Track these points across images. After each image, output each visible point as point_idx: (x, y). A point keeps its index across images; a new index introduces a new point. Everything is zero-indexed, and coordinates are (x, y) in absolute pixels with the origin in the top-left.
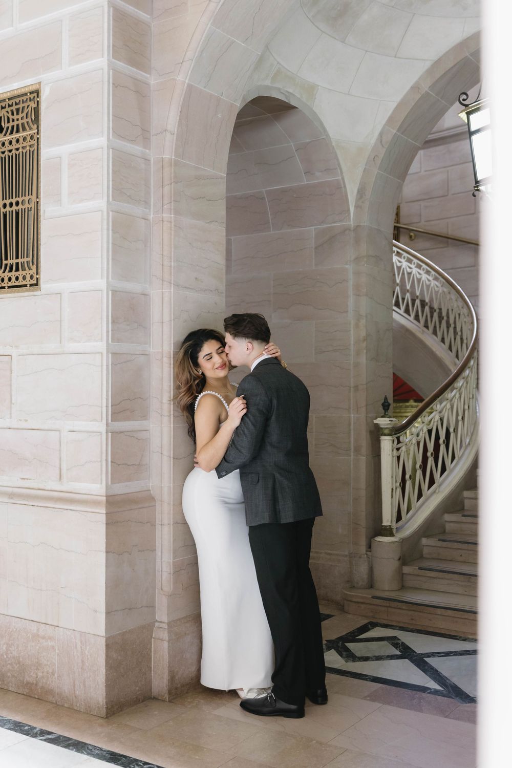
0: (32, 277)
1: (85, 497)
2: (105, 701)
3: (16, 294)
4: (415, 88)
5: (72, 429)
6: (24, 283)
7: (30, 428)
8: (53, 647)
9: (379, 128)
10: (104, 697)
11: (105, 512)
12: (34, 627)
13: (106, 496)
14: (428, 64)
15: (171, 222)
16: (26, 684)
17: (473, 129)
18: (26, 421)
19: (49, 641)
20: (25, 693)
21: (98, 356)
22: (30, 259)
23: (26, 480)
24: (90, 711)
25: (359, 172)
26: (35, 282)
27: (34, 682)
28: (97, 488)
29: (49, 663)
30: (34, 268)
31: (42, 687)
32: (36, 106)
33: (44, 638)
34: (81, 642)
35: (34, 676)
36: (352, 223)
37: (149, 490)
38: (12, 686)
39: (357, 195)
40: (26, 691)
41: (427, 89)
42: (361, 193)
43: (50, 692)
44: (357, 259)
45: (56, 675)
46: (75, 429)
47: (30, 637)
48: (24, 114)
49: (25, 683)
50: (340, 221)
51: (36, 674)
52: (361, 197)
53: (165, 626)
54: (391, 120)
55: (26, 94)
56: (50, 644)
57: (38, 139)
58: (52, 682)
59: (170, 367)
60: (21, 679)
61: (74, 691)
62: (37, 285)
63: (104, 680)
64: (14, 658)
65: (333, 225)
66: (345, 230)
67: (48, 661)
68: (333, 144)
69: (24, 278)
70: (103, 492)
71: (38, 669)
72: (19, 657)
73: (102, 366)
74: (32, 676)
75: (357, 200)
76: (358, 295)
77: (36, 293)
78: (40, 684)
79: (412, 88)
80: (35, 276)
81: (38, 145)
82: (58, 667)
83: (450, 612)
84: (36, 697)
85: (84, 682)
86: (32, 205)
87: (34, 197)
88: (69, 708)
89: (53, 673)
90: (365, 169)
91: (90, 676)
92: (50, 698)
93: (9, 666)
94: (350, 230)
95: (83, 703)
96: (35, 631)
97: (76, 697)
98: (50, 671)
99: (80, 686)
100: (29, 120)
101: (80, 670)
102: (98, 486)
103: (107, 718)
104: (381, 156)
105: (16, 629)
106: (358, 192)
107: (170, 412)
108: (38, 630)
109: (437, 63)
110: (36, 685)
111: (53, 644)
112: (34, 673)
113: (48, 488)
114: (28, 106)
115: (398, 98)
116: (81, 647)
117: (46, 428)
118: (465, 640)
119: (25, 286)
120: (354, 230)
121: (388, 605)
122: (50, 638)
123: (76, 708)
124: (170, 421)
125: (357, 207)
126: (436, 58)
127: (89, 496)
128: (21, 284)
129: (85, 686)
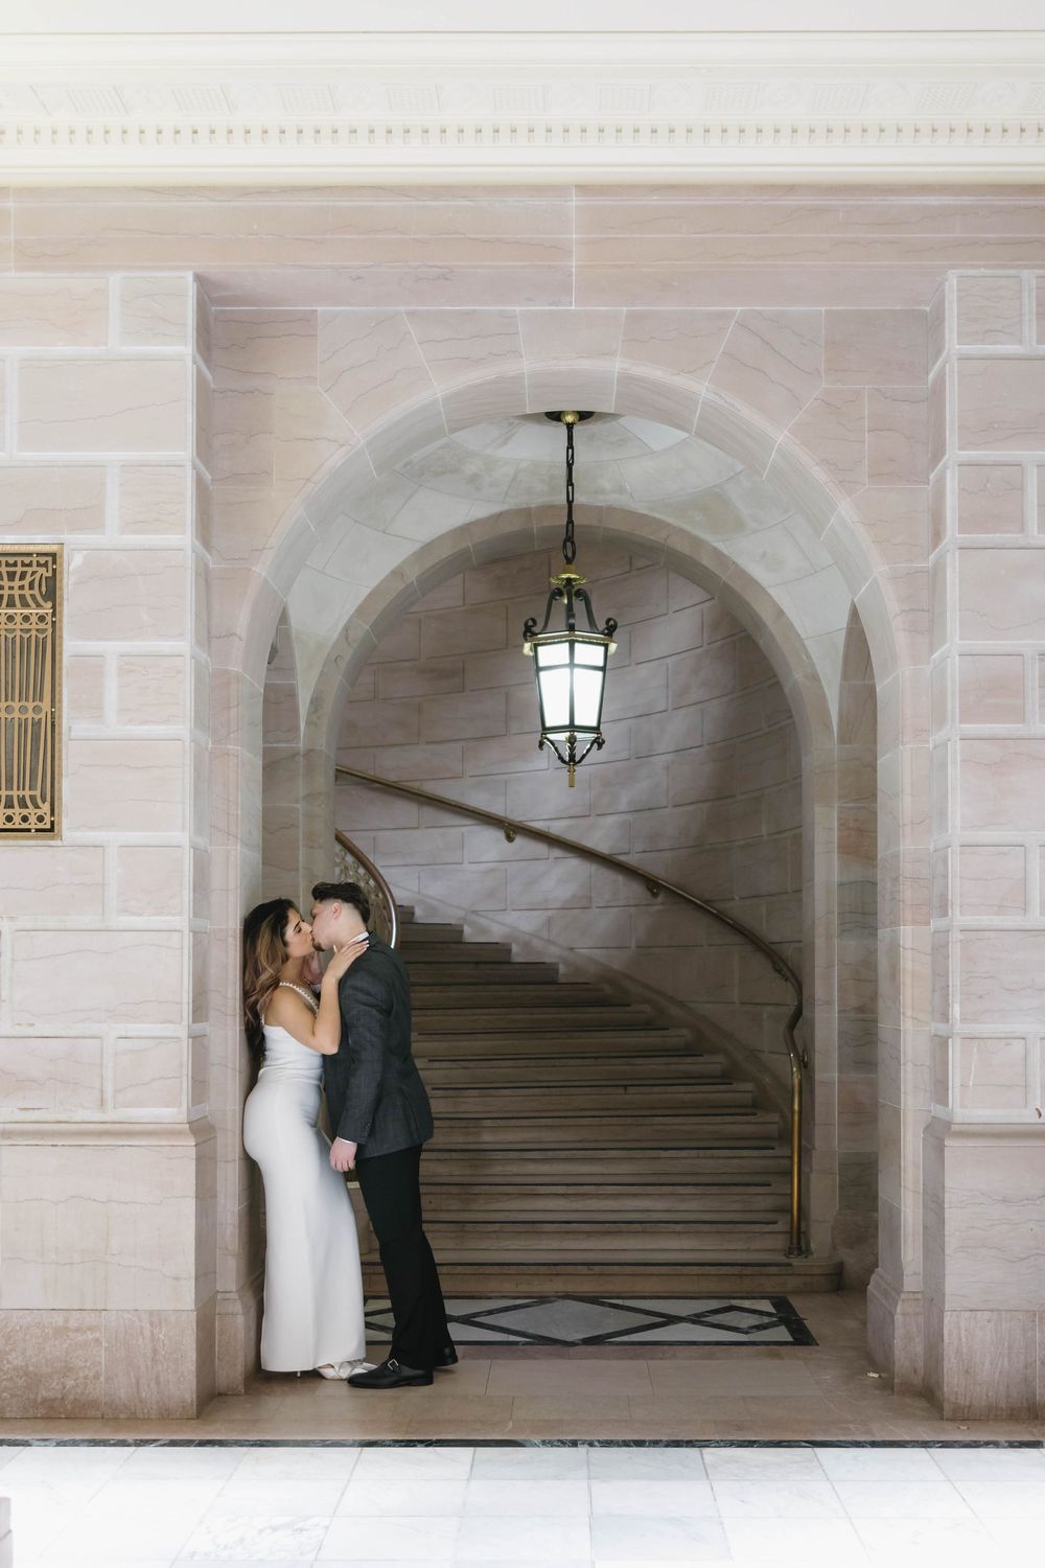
0: (41, 819)
1: (150, 1127)
2: (195, 1396)
3: (11, 842)
4: (397, 573)
5: (123, 1034)
6: (25, 826)
7: (39, 1035)
8: (97, 1341)
9: (346, 619)
10: (194, 1392)
11: (194, 1144)
12: (59, 1319)
13: (189, 1123)
14: (417, 546)
15: (237, 756)
16: (41, 1403)
17: (541, 664)
18: (32, 1025)
19: (89, 1333)
20: (39, 1415)
21: (176, 936)
22: (38, 793)
23: (31, 1111)
24: (169, 1415)
25: (314, 675)
26: (48, 826)
27: (59, 1396)
28: (175, 1113)
29: (88, 1364)
30: (46, 807)
31: (75, 1399)
32: (50, 574)
33: (77, 1330)
34: (151, 1324)
35: (60, 1386)
36: (301, 746)
37: (206, 1117)
38: (10, 1411)
39: (309, 708)
40: (42, 1412)
41: (413, 578)
42: (316, 703)
43: (94, 1404)
44: (310, 797)
45: (102, 1379)
46: (129, 1034)
47: (51, 1332)
48: (26, 583)
49: (39, 1399)
50: (288, 741)
51: (63, 1383)
52: (316, 711)
53: (235, 1296)
54: (360, 611)
55: (29, 554)
56: (91, 1337)
57: (54, 623)
58: (95, 1389)
59: (236, 950)
60: (31, 1396)
61: (138, 1393)
62: (52, 829)
63: (193, 1368)
64: (15, 1369)
65: (275, 745)
66: (294, 755)
67: (86, 1361)
68: (293, 636)
69: (25, 819)
70: (183, 1117)
71: (65, 1376)
72: (27, 1366)
73: (182, 948)
74: (53, 1389)
75: (310, 714)
76: (312, 847)
77: (51, 843)
78: (71, 1397)
79: (393, 573)
80: (48, 819)
81: (54, 632)
82: (106, 1366)
83: (459, 1269)
84: (63, 1416)
85: (158, 1377)
86: (43, 716)
87: (46, 705)
88: (128, 1419)
89: (97, 1376)
90: (322, 671)
91: (168, 1367)
92: (92, 1413)
93: (5, 1383)
94: (298, 753)
95: (155, 1407)
96: (61, 1323)
97: (141, 1401)
98: (91, 1374)
99: (149, 1385)
100: (36, 592)
101: (149, 1363)
102: (175, 1110)
103: (198, 1418)
104: (347, 658)
105: (21, 1327)
106: (312, 702)
107: (235, 1009)
108: (67, 1320)
109: (428, 548)
110: (62, 1399)
111: (97, 1335)
112: (57, 1384)
113: (78, 1119)
114: (33, 573)
115: (374, 583)
116: (152, 1332)
117: (72, 1034)
118: (490, 1298)
119: (29, 830)
120: (304, 755)
121: (372, 1271)
122: (90, 1329)
123: (142, 1417)
124: (235, 1022)
125: (309, 723)
126: (428, 541)
127: (158, 1126)
128: (17, 826)
129: (158, 1382)
